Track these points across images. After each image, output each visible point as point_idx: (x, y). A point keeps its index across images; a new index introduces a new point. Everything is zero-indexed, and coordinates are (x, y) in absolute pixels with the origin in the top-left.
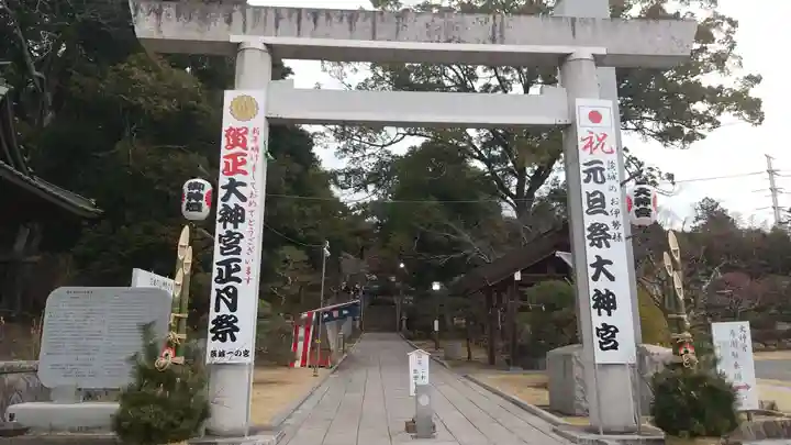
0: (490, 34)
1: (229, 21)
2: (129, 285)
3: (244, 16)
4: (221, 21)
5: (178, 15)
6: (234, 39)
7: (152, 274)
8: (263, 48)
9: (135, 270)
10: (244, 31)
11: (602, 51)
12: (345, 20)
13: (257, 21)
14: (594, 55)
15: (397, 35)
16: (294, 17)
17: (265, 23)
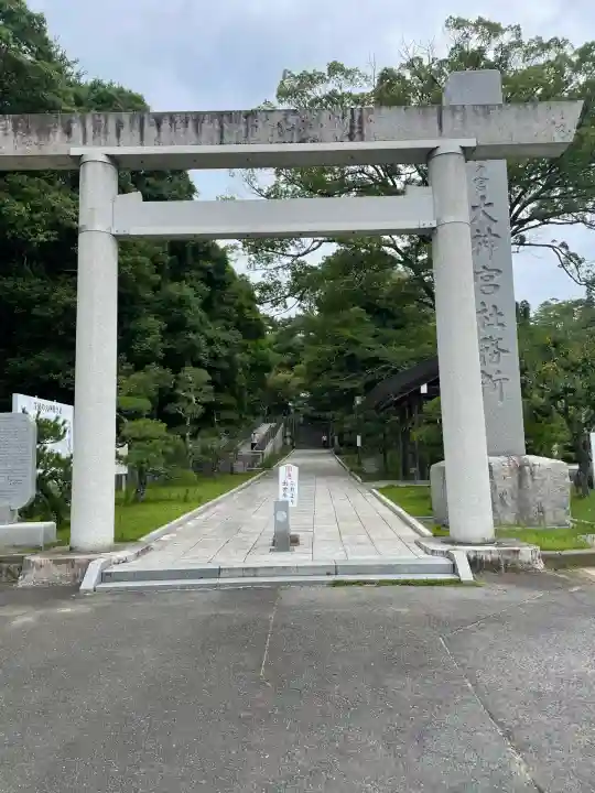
0: (348, 130)
1: (68, 132)
2: (10, 410)
3: (84, 125)
4: (60, 132)
5: (15, 129)
6: (75, 151)
7: (36, 399)
8: (105, 159)
9: (14, 395)
10: (84, 142)
11: (471, 143)
12: (190, 124)
13: (97, 129)
14: (463, 148)
15: (246, 137)
16: (137, 125)
17: (106, 132)
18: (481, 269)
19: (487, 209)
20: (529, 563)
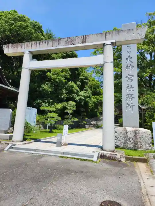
0: (82, 41)
1: (22, 47)
3: (25, 45)
4: (20, 47)
5: (12, 47)
6: (23, 51)
8: (28, 52)
10: (25, 48)
11: (114, 41)
12: (46, 43)
13: (27, 46)
14: (112, 43)
15: (58, 45)
16: (35, 44)
17: (29, 46)
18: (128, 75)
19: (130, 59)
20: (119, 158)
